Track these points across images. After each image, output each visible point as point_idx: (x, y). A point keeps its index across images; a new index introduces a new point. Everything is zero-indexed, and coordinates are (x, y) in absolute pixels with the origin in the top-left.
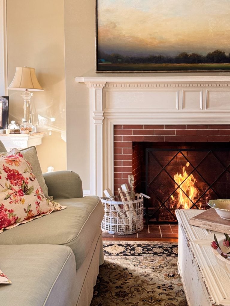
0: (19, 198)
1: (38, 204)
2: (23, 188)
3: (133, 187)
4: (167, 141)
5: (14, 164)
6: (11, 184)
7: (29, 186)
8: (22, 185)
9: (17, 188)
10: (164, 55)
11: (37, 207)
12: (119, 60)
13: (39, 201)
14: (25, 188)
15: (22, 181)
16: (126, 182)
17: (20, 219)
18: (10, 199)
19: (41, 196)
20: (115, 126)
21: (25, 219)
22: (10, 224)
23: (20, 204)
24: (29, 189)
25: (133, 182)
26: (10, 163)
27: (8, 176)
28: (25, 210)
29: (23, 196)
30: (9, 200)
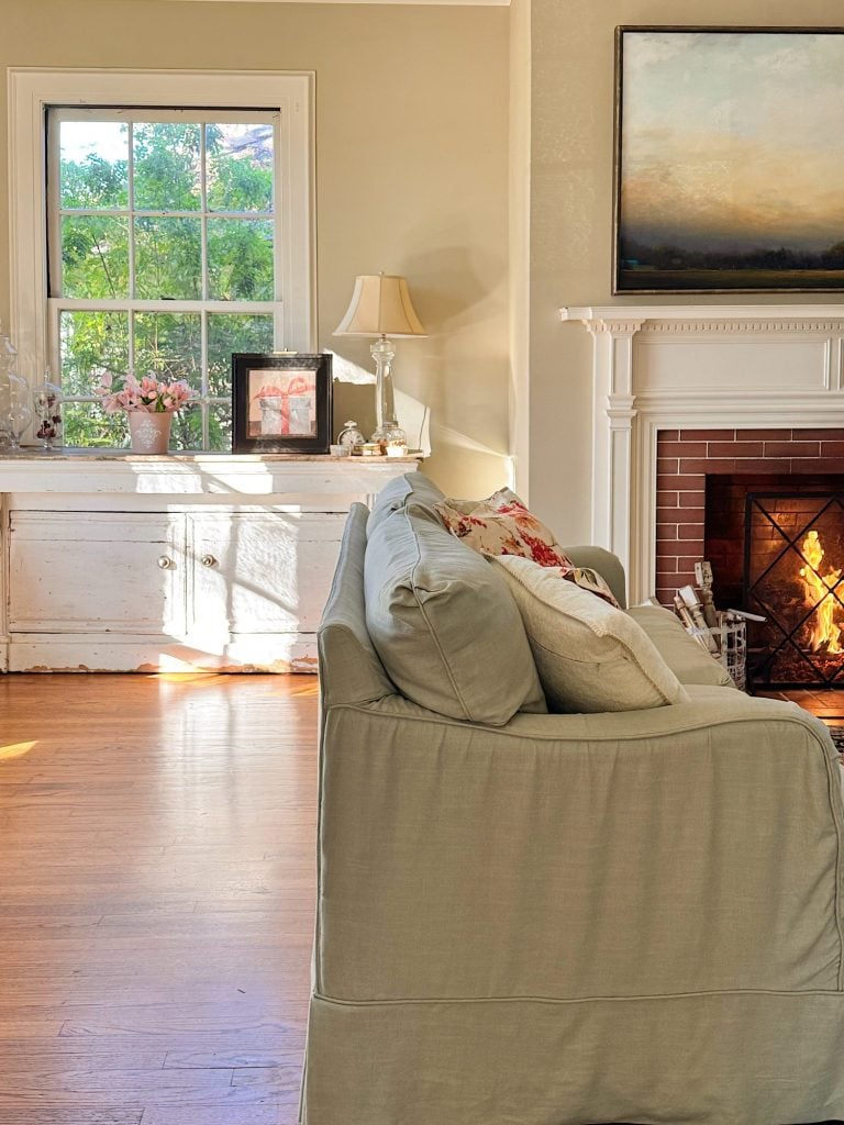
3: (710, 592)
4: (796, 472)
10: (792, 249)
12: (677, 262)
20: (660, 433)
25: (710, 580)
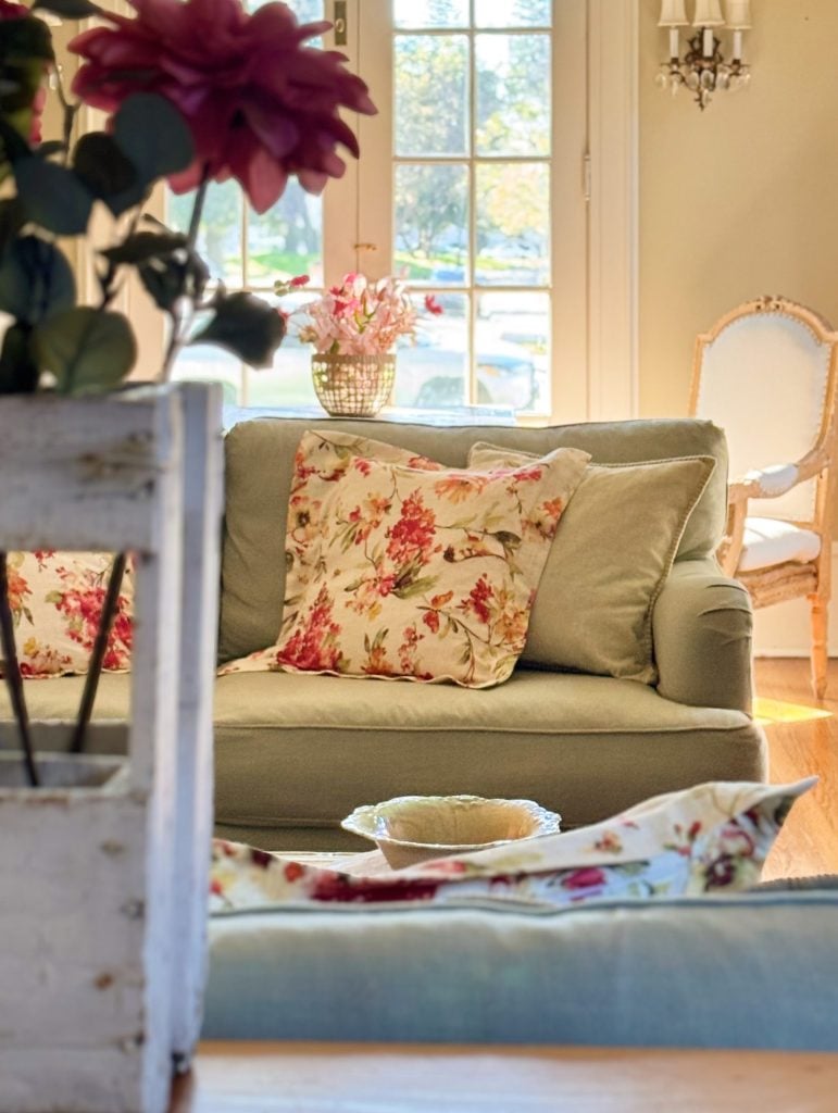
0: (373, 597)
1: (413, 637)
8: (408, 562)
11: (404, 647)
14: (409, 573)
15: (417, 552)
18: (355, 594)
22: (315, 666)
28: (367, 640)
30: (350, 596)
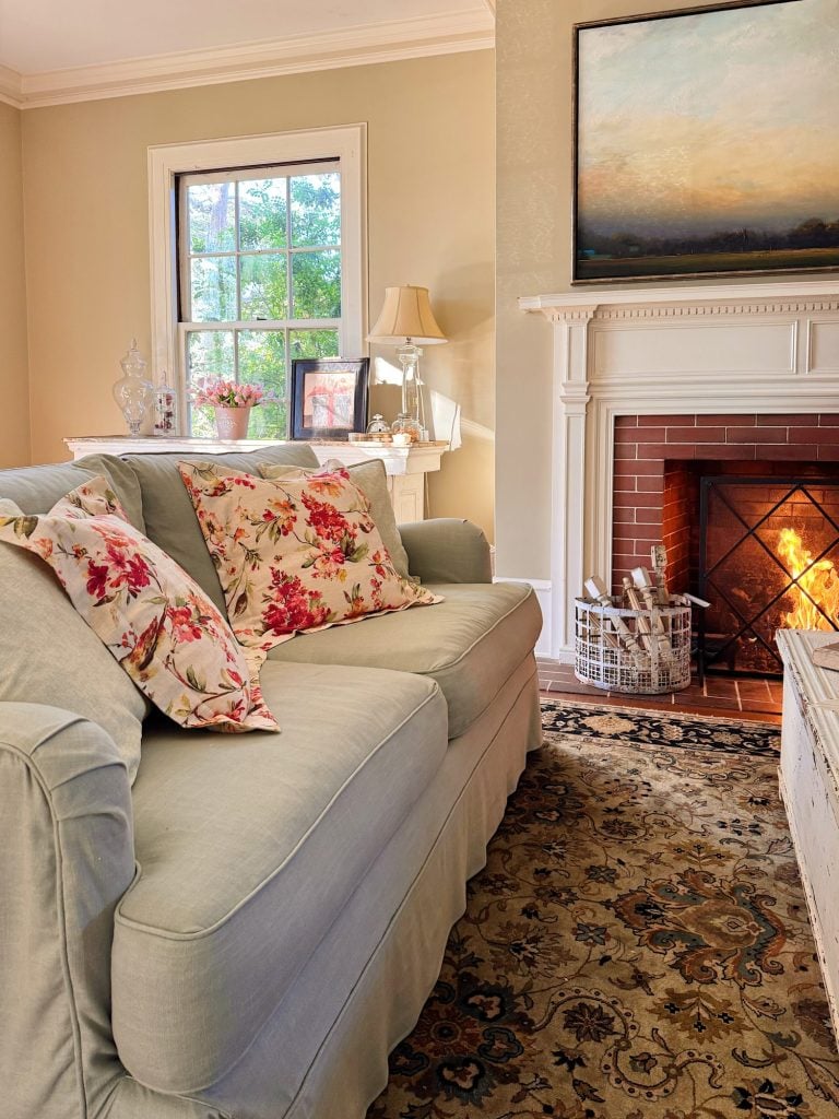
2: (344, 546)
3: (663, 575)
4: (762, 458)
5: (326, 490)
6: (318, 534)
7: (358, 543)
9: (330, 545)
10: (756, 230)
12: (633, 249)
13: (379, 578)
16: (646, 564)
17: (335, 614)
19: (384, 569)
20: (618, 419)
21: (347, 617)
23: (336, 580)
24: (358, 549)
25: (664, 564)
26: (318, 489)
27: (313, 516)
29: (342, 563)
